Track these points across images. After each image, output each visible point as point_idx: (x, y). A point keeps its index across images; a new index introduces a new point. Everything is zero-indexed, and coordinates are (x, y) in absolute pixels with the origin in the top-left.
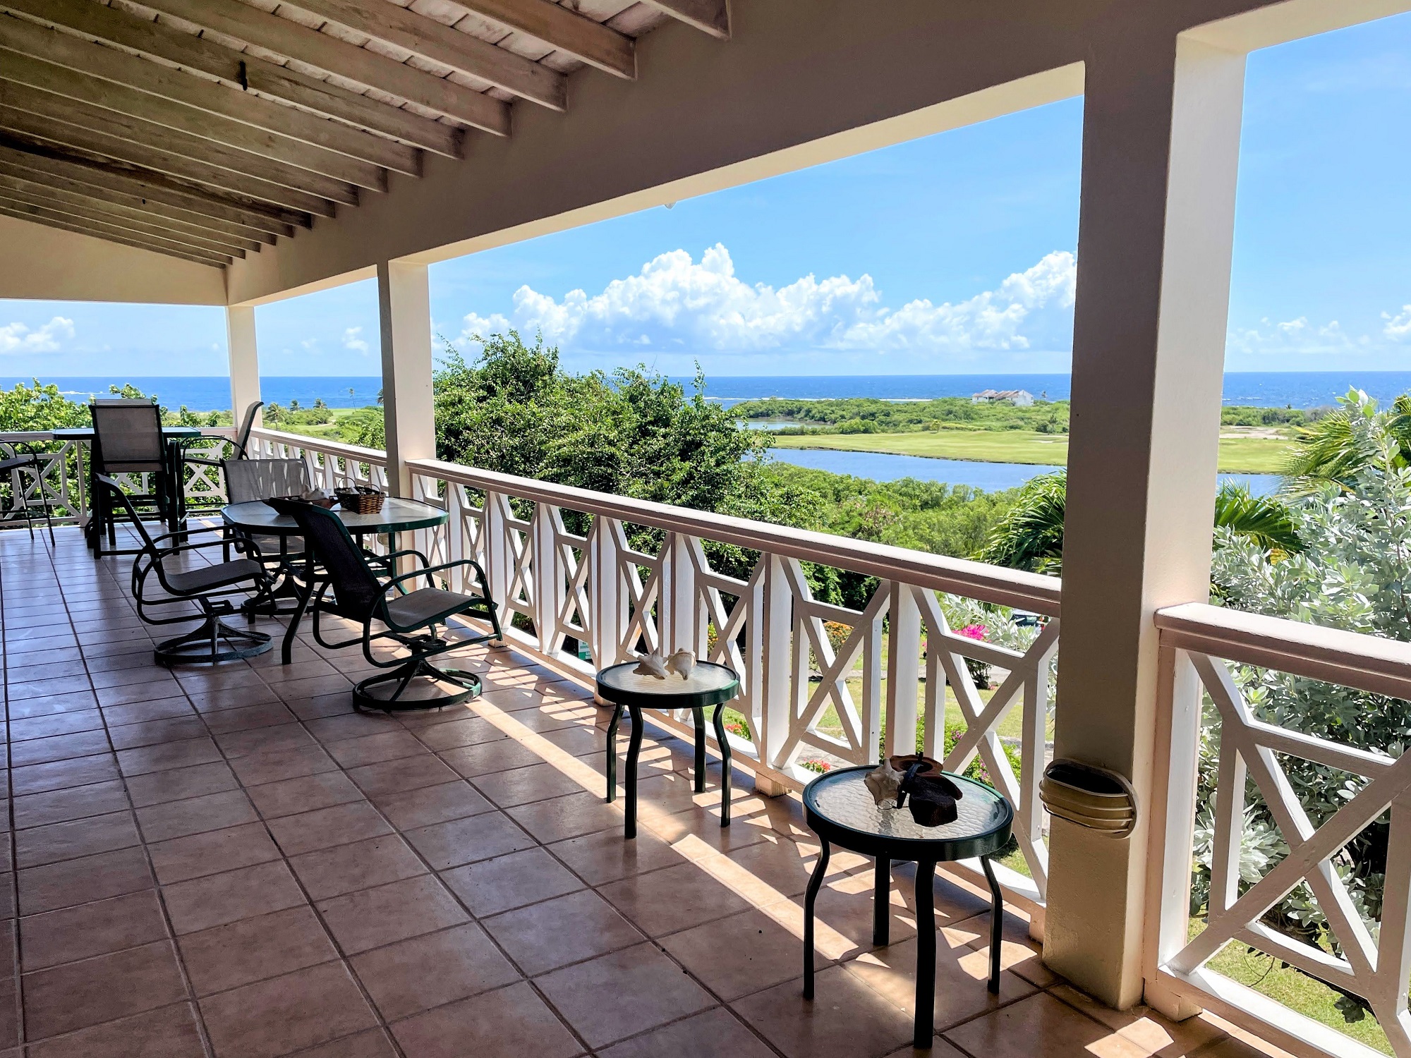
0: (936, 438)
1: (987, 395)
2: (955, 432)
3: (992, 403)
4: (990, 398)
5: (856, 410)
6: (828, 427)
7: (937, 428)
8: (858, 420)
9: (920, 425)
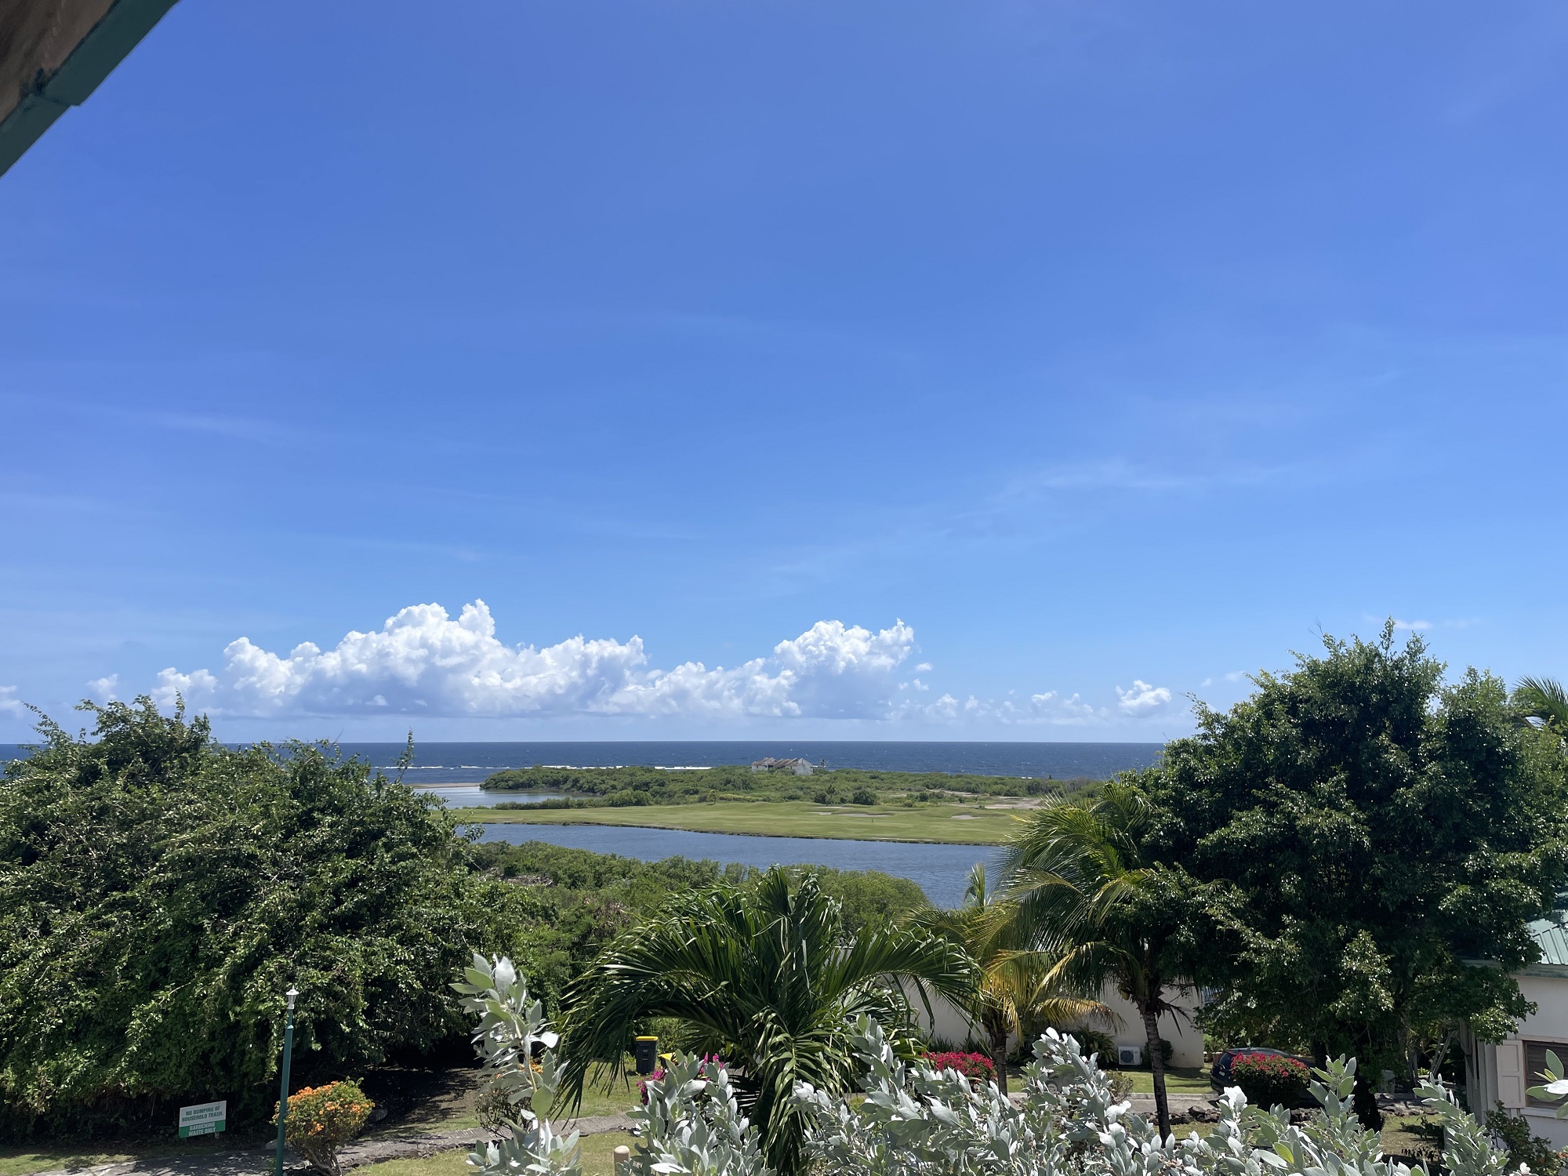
0: (712, 810)
1: (766, 763)
2: (733, 803)
3: (772, 772)
4: (769, 766)
5: (628, 779)
6: (597, 799)
7: (714, 799)
8: (629, 791)
9: (697, 796)
